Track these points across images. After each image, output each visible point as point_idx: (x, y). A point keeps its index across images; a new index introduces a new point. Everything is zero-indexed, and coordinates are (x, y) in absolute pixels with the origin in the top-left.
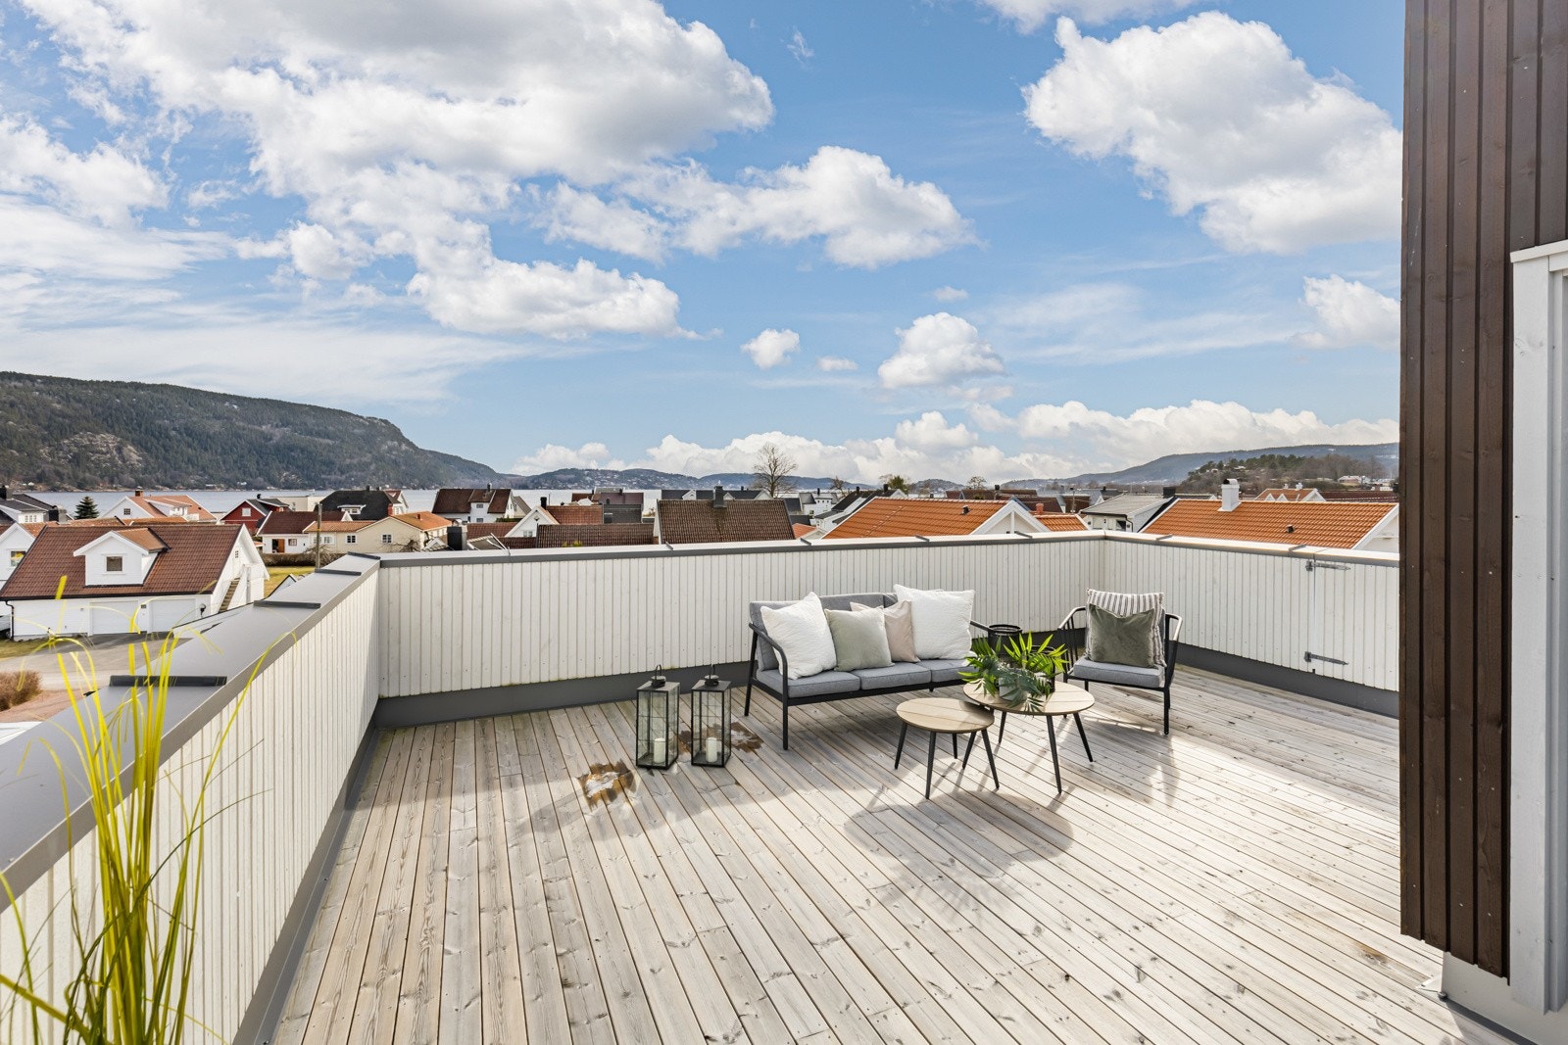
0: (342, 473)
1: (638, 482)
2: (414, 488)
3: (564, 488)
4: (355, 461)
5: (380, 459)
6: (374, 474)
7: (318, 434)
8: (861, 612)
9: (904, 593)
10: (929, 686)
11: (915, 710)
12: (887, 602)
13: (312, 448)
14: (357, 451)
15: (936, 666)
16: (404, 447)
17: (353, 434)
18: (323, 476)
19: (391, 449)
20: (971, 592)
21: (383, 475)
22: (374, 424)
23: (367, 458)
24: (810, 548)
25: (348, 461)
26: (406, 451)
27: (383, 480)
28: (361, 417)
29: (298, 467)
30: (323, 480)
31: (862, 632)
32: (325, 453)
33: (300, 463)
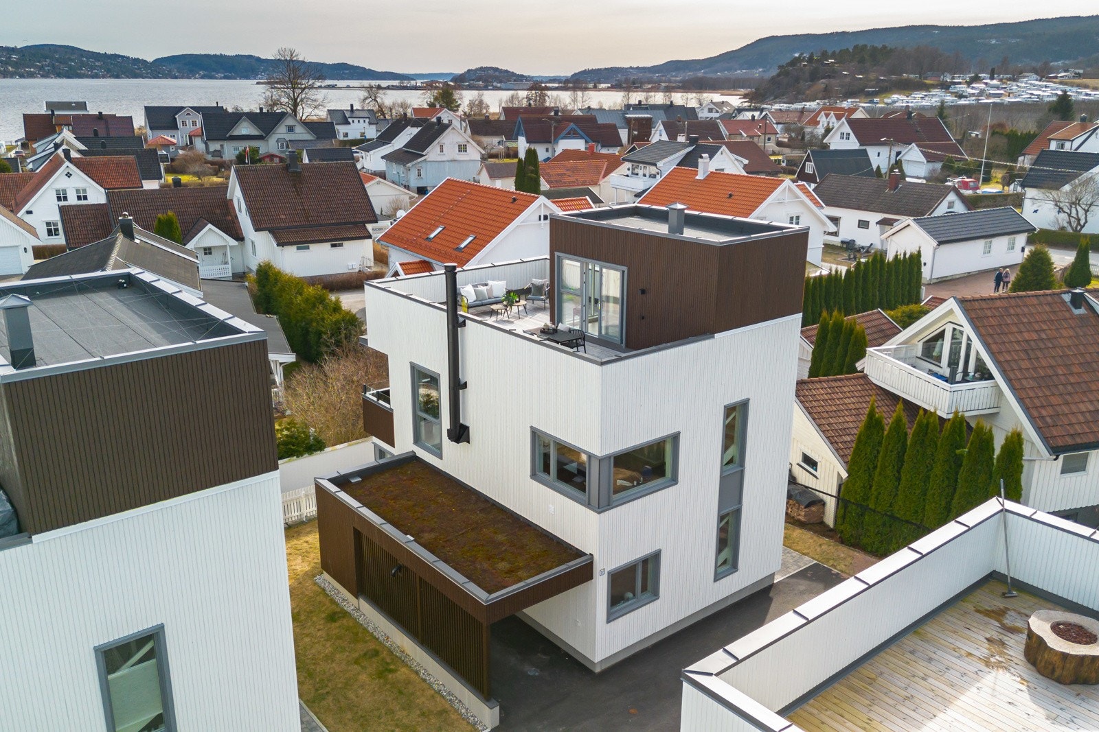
1: (54, 67)
8: (481, 288)
9: (490, 282)
10: (497, 303)
11: (495, 307)
12: (486, 285)
15: (498, 299)
20: (505, 282)
24: (464, 271)
31: (481, 292)
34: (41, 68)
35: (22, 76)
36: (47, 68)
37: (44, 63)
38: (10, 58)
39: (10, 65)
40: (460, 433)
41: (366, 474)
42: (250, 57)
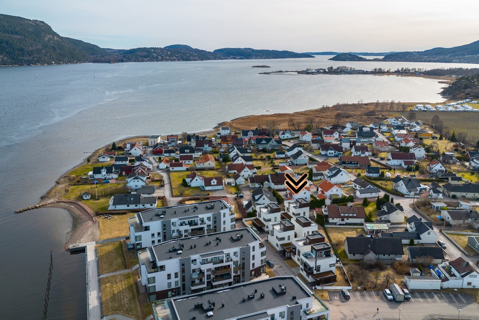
0: (29, 55)
1: (181, 56)
2: (66, 63)
3: (142, 61)
4: (34, 48)
5: (45, 46)
6: (45, 56)
7: (12, 33)
13: (11, 41)
14: (33, 42)
16: (56, 38)
17: (29, 31)
18: (21, 58)
19: (50, 40)
21: (50, 56)
22: (37, 24)
23: (40, 46)
25: (31, 48)
26: (57, 41)
27: (50, 59)
28: (30, 20)
29: (7, 53)
30: (21, 60)
32: (18, 44)
33: (7, 51)
34: (177, 57)
35: (171, 60)
36: (179, 57)
37: (179, 55)
38: (168, 53)
39: (168, 56)
40: (289, 211)
41: (283, 213)
42: (250, 49)
